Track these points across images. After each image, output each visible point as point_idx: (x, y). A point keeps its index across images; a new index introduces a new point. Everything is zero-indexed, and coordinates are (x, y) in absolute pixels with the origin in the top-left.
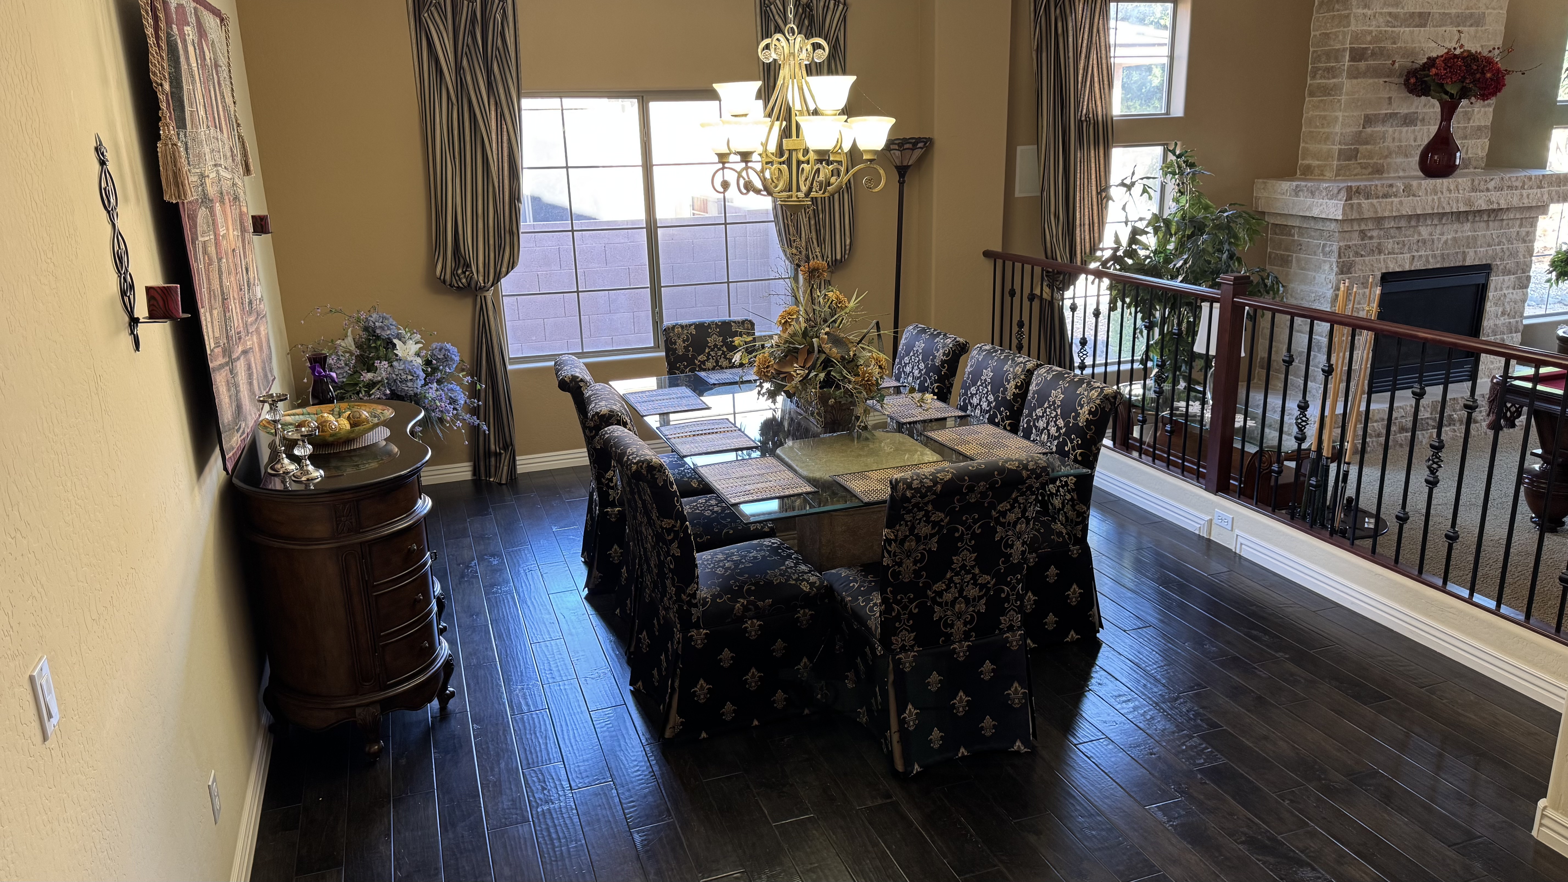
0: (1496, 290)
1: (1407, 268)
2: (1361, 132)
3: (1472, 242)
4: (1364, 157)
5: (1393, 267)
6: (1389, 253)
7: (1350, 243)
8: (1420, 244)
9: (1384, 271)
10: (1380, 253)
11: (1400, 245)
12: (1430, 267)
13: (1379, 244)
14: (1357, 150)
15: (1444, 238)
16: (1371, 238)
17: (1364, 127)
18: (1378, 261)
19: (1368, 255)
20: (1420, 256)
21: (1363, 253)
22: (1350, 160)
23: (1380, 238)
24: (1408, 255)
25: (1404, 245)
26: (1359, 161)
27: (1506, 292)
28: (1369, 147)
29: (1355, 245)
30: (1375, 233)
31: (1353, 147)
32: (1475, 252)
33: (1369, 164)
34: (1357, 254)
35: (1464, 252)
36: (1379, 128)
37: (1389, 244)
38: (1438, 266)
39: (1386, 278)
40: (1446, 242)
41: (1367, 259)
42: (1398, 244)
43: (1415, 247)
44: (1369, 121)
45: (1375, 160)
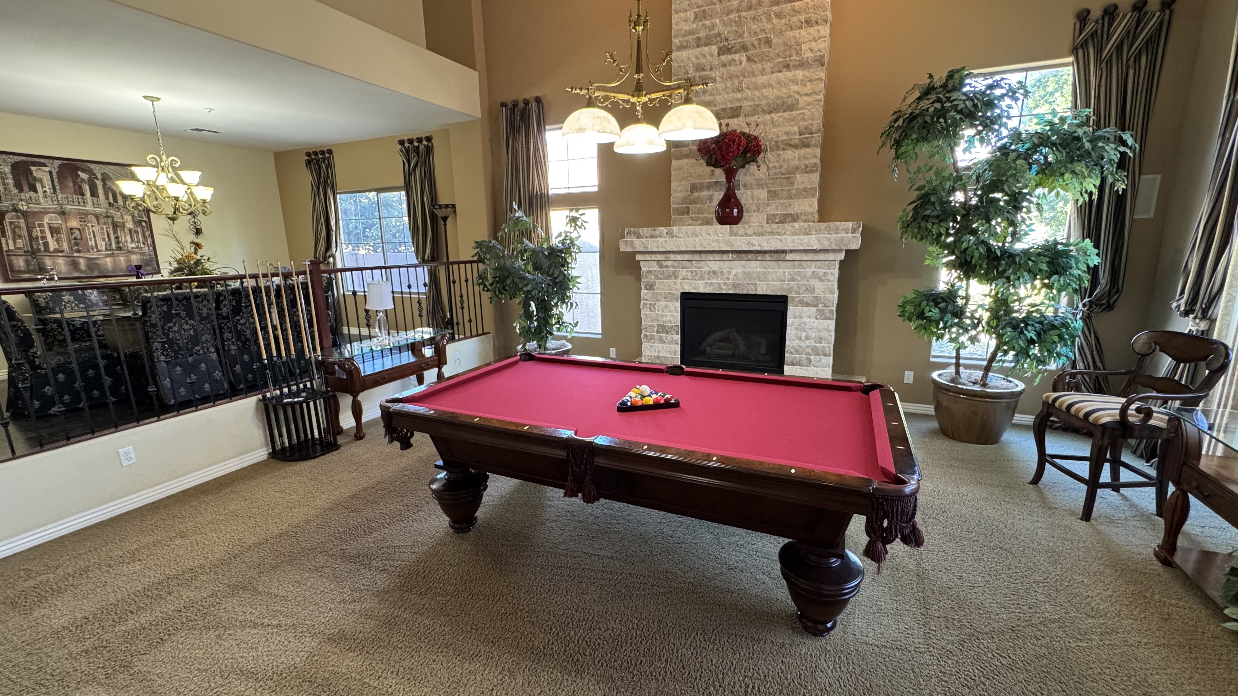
0: (795, 318)
1: (702, 290)
2: (689, 196)
3: (764, 277)
4: (695, 213)
5: (688, 289)
6: (684, 279)
7: (651, 269)
8: (711, 274)
9: (682, 291)
10: (676, 278)
11: (694, 274)
12: (724, 292)
13: (675, 271)
14: (688, 208)
15: (733, 272)
16: (667, 266)
17: (692, 192)
18: (675, 283)
19: (667, 279)
20: (712, 283)
21: (661, 276)
22: (683, 214)
23: (675, 267)
24: (702, 282)
25: (696, 274)
26: (691, 216)
27: (807, 320)
28: (698, 206)
29: (655, 271)
30: (669, 263)
31: (684, 206)
32: (767, 284)
33: (700, 218)
34: (657, 277)
35: (756, 284)
36: (705, 193)
37: (683, 273)
38: (731, 292)
39: (686, 298)
40: (736, 275)
41: (665, 281)
42: (692, 273)
43: (707, 276)
44: (694, 188)
45: (705, 215)
